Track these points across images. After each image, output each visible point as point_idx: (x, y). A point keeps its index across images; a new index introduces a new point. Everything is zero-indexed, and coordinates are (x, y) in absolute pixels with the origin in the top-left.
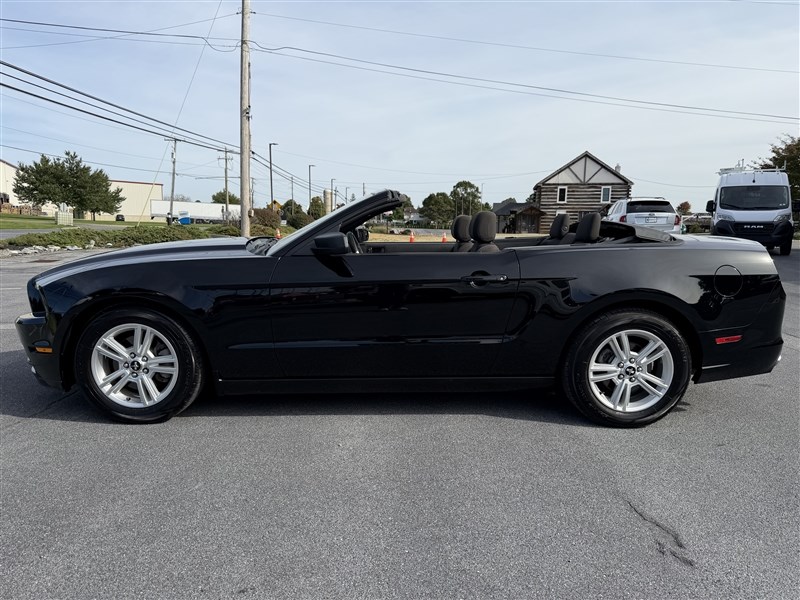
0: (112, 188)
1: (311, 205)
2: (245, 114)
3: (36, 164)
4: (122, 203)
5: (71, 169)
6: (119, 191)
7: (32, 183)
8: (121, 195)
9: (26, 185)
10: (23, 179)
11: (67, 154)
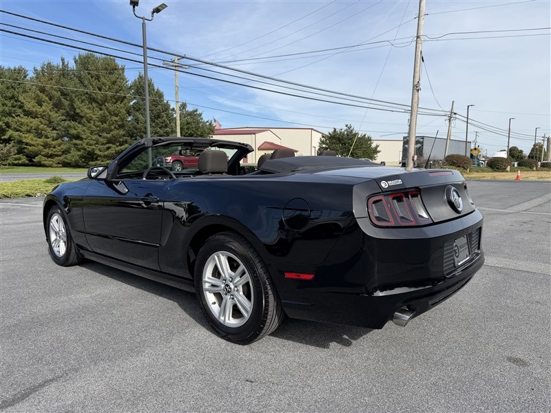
0: (373, 145)
1: (533, 150)
2: (416, 88)
3: (330, 134)
4: (378, 154)
5: (348, 135)
6: (377, 146)
7: (327, 144)
8: (379, 149)
9: (324, 146)
10: (323, 142)
11: (347, 126)
